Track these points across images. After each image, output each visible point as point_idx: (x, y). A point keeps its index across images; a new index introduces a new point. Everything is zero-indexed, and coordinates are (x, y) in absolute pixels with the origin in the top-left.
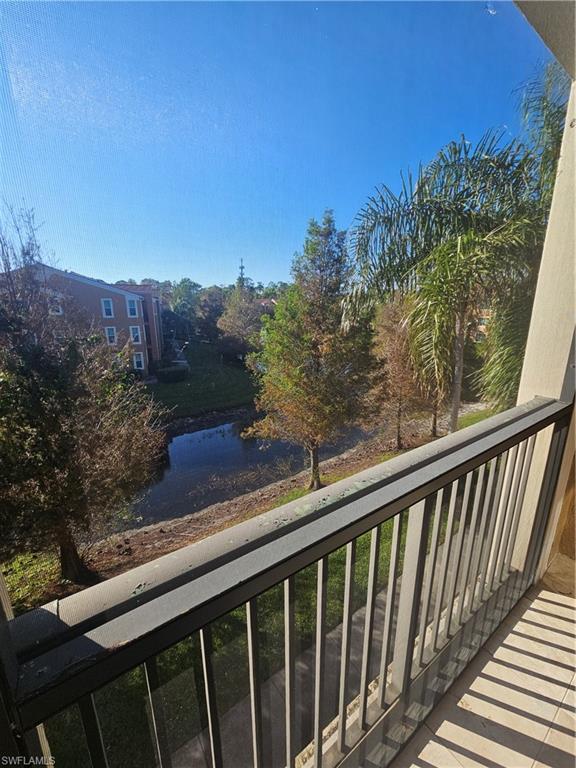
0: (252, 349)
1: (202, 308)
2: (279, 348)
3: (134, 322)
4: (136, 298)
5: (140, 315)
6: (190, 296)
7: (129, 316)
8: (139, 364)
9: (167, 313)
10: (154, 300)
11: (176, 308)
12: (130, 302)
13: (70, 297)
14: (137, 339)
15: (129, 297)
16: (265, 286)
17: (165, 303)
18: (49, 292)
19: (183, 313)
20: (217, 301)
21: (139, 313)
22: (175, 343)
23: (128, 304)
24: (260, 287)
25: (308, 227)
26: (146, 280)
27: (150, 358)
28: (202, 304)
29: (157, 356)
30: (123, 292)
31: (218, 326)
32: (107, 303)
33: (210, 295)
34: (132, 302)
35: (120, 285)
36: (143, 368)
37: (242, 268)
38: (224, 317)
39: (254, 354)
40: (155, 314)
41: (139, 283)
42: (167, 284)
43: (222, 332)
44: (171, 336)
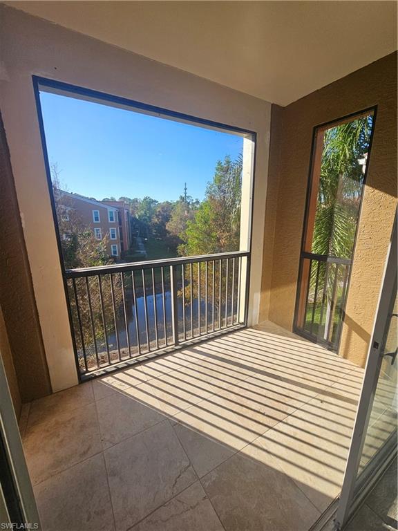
0: (182, 242)
1: (157, 216)
2: (196, 241)
3: (112, 225)
4: (114, 210)
5: (116, 220)
6: (149, 209)
7: (109, 221)
8: (115, 252)
9: (134, 219)
10: (126, 211)
11: (139, 216)
12: (110, 212)
13: (74, 209)
14: (113, 236)
15: (110, 209)
16: (201, 201)
17: (133, 213)
18: (63, 207)
19: (145, 220)
20: (167, 211)
21: (116, 219)
22: (139, 239)
23: (109, 214)
24: (197, 202)
25: (216, 166)
26: (122, 198)
27: (122, 249)
28: (158, 213)
29: (127, 248)
30: (106, 206)
31: (167, 228)
32: (96, 213)
33: (163, 208)
34: (111, 213)
35: (105, 201)
36: (117, 255)
37: (186, 189)
38: (170, 222)
39: (183, 245)
40: (126, 220)
41: (117, 200)
42: (136, 200)
43: (169, 232)
44: (136, 235)
